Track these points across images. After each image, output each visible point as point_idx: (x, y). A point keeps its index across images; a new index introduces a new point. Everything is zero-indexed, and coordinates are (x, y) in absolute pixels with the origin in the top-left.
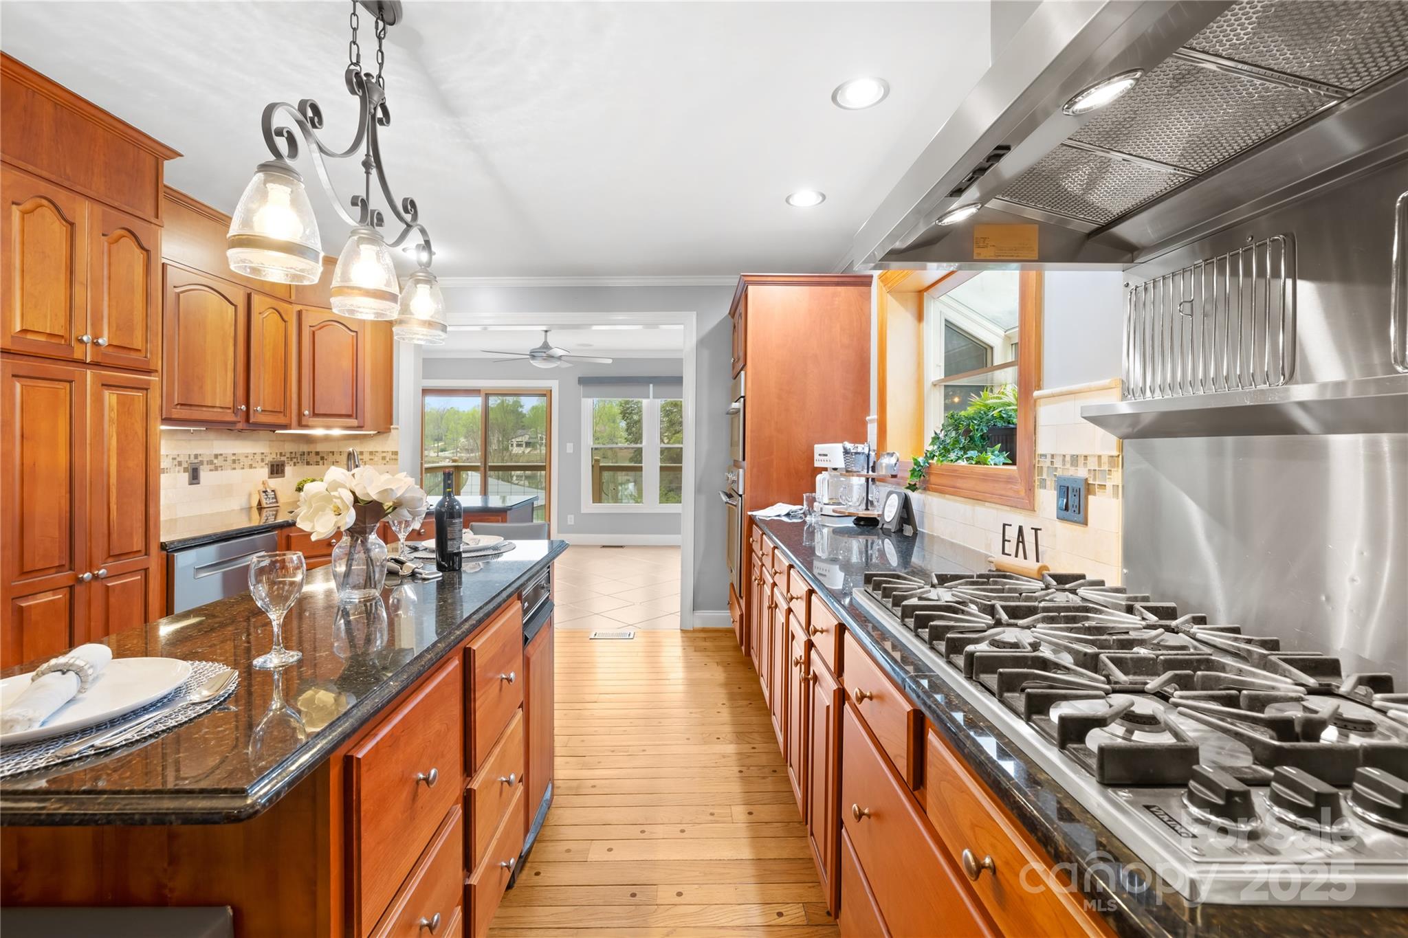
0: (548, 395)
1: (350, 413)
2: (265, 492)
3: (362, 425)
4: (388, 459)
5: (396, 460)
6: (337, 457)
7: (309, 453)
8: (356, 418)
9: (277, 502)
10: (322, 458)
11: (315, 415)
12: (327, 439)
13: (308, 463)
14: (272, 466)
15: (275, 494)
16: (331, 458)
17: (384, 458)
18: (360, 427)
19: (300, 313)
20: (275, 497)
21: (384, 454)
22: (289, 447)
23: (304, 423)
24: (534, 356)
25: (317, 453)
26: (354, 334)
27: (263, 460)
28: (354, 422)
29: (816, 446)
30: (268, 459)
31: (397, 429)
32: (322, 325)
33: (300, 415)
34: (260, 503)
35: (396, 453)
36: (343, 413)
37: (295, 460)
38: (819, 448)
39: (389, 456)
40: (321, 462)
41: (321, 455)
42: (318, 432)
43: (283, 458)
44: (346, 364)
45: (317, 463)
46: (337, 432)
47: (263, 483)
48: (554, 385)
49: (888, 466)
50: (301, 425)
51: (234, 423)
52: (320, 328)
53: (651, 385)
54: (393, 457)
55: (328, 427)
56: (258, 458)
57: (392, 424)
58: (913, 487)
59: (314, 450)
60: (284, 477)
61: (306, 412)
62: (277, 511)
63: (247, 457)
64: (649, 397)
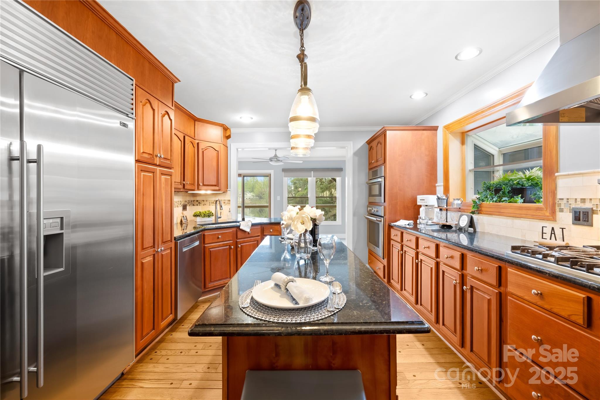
0: (269, 176)
1: (216, 184)
2: (183, 217)
3: (220, 189)
4: (226, 203)
5: (229, 203)
6: (205, 202)
7: (194, 201)
8: (218, 187)
9: (187, 221)
10: (199, 203)
11: (204, 185)
12: (206, 195)
13: (193, 205)
14: (183, 206)
15: (186, 218)
16: (203, 203)
17: (224, 203)
18: (219, 190)
19: (198, 144)
20: (187, 219)
21: (225, 201)
22: (188, 199)
23: (200, 188)
24: (272, 160)
25: (197, 201)
26: (217, 152)
27: (181, 204)
28: (217, 188)
29: (418, 196)
30: (182, 203)
31: (230, 190)
32: (206, 149)
33: (198, 185)
34: (181, 221)
35: (229, 201)
36: (214, 184)
37: (189, 204)
38: (419, 197)
39: (226, 202)
40: (199, 204)
41: (199, 201)
42: (202, 192)
43: (186, 203)
44: (215, 164)
45: (197, 205)
46: (209, 192)
47: (182, 213)
48: (272, 172)
49: (457, 204)
50: (198, 189)
51: (180, 189)
52: (205, 150)
53: (312, 172)
54: (229, 202)
55: (206, 190)
56: (179, 203)
57: (228, 189)
58: (473, 213)
59: (196, 200)
60: (186, 210)
61: (201, 184)
62: (187, 224)
63: (176, 202)
64: (311, 177)
